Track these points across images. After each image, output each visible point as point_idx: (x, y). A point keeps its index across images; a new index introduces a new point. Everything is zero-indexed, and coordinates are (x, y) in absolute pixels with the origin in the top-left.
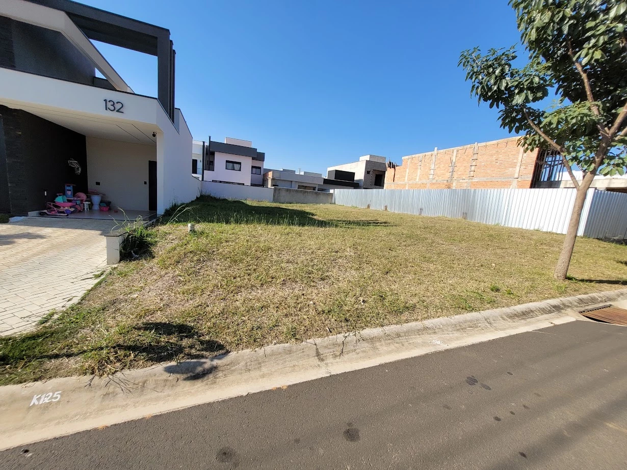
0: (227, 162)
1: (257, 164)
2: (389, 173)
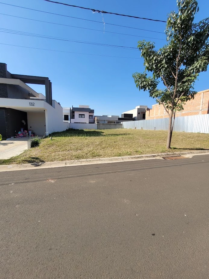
0: (79, 115)
1: (91, 114)
2: (147, 113)
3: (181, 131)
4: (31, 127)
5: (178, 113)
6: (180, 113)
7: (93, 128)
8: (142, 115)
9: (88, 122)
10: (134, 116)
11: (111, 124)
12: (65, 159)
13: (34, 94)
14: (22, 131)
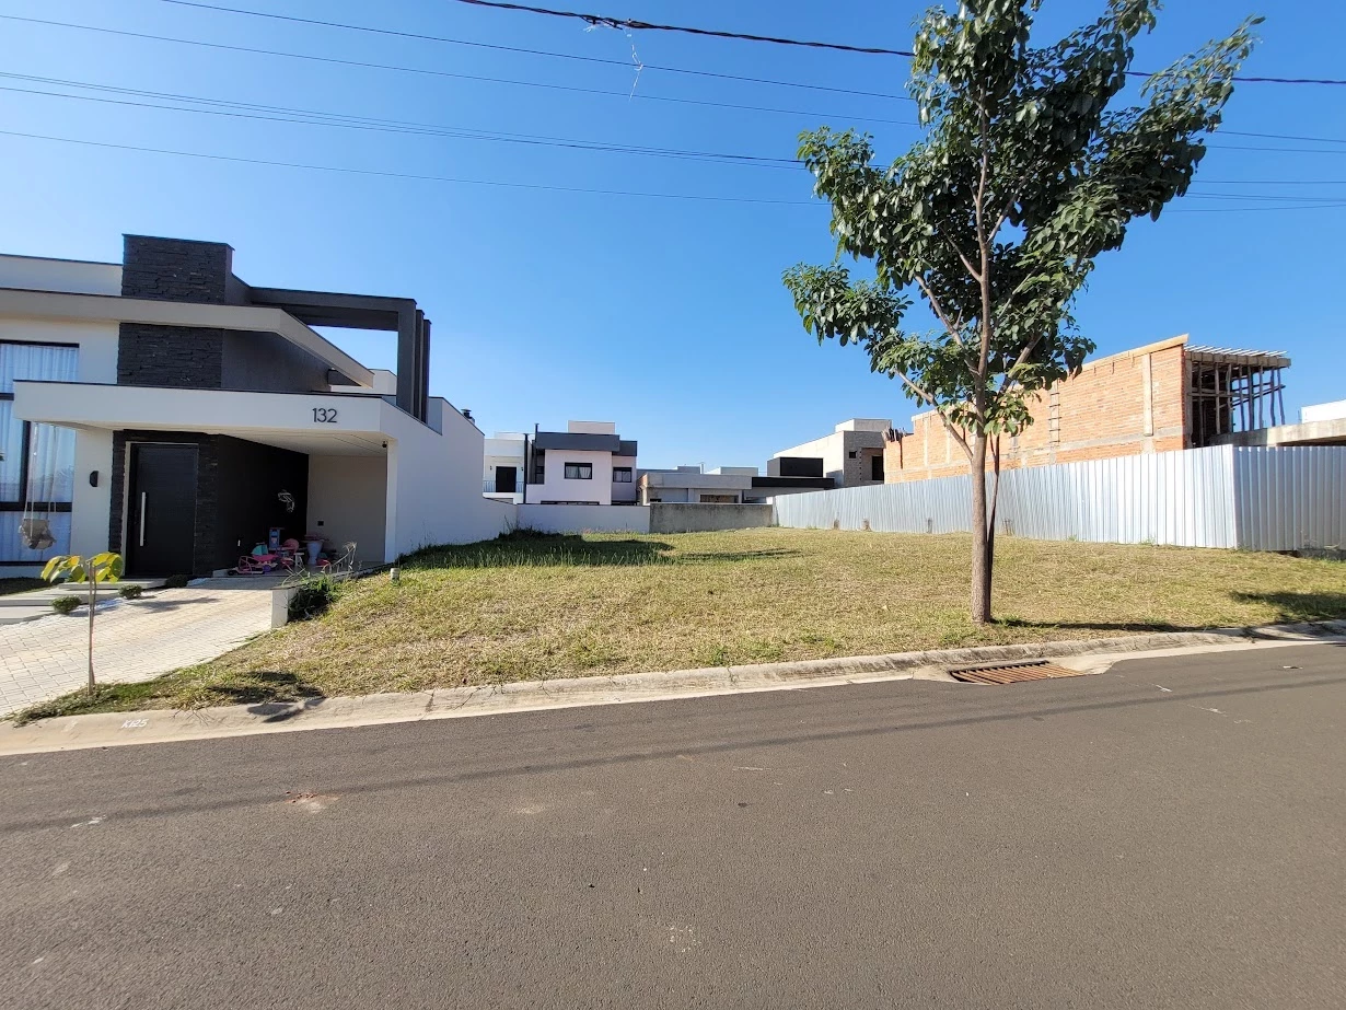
0: (567, 464)
1: (623, 462)
2: (890, 453)
3: (1059, 537)
4: (321, 523)
5: (1041, 452)
6: (1048, 451)
7: (632, 524)
8: (867, 463)
9: (606, 499)
10: (827, 469)
11: (718, 507)
12: (431, 684)
13: (348, 372)
14: (274, 540)
